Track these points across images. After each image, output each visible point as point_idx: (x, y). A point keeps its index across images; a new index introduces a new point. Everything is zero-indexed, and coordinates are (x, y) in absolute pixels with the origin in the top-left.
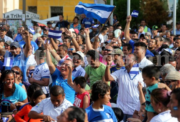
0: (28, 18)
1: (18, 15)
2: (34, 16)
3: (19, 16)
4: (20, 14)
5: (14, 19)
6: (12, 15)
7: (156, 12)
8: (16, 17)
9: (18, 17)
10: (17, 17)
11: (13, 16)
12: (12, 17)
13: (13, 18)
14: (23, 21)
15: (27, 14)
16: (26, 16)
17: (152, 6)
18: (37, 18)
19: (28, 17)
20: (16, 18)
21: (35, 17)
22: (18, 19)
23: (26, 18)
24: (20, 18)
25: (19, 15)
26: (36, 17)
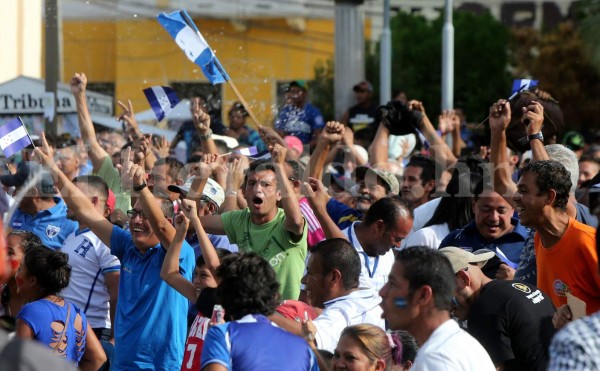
0: (67, 109)
1: (29, 96)
2: (92, 100)
3: (33, 104)
4: (36, 96)
5: (11, 115)
6: (6, 98)
7: (575, 87)
8: (19, 105)
9: (30, 105)
10: (24, 106)
11: (11, 103)
12: (6, 107)
13: (11, 109)
14: (47, 119)
15: (61, 95)
16: (61, 103)
17: (562, 66)
18: (104, 110)
19: (69, 104)
20: (19, 109)
21: (94, 108)
22: (29, 115)
23: (61, 109)
24: (38, 109)
25: (33, 97)
26: (97, 105)
